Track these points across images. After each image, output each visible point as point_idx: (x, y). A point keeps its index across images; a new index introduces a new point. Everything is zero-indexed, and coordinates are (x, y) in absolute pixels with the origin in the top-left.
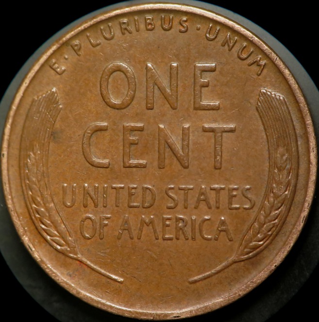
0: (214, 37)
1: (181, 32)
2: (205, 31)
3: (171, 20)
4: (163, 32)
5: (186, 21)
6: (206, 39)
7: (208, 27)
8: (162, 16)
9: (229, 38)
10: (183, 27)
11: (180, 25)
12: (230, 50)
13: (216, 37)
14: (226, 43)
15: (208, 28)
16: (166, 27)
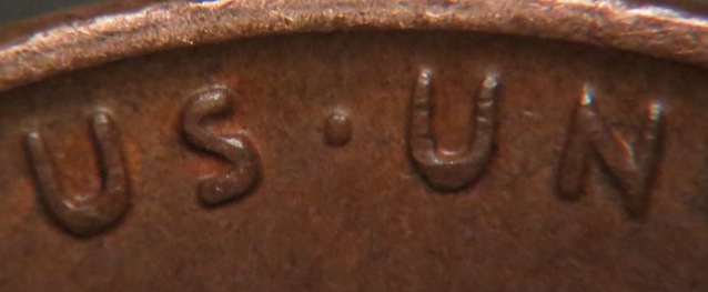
0: (479, 153)
1: (210, 201)
2: (393, 129)
3: (107, 145)
4: (77, 251)
5: (223, 114)
6: (422, 192)
7: (403, 95)
8: (25, 143)
9: (596, 127)
10: (222, 157)
11: (192, 158)
12: (637, 210)
13: (494, 148)
14: (586, 171)
15: (412, 107)
16: (91, 211)
